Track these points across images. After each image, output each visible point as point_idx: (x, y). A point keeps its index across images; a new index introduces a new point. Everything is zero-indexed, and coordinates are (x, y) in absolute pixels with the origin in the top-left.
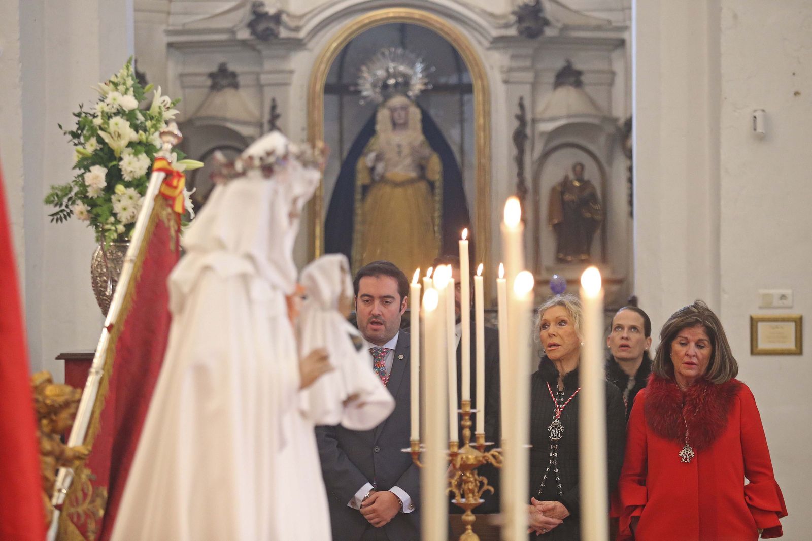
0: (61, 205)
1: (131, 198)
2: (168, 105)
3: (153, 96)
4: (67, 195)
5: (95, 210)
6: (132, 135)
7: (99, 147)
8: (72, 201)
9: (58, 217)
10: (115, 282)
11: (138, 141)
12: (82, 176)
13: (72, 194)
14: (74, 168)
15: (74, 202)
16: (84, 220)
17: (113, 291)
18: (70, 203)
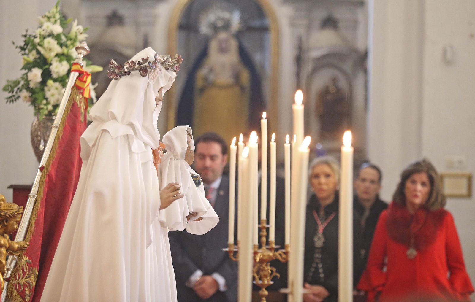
0: (13, 92)
1: (57, 89)
2: (81, 31)
3: (71, 26)
4: (16, 86)
5: (34, 96)
6: (57, 49)
7: (38, 56)
8: (20, 90)
9: (11, 100)
10: (46, 141)
11: (62, 53)
12: (26, 74)
13: (20, 85)
14: (22, 69)
15: (21, 91)
16: (27, 102)
17: (45, 147)
18: (18, 91)
